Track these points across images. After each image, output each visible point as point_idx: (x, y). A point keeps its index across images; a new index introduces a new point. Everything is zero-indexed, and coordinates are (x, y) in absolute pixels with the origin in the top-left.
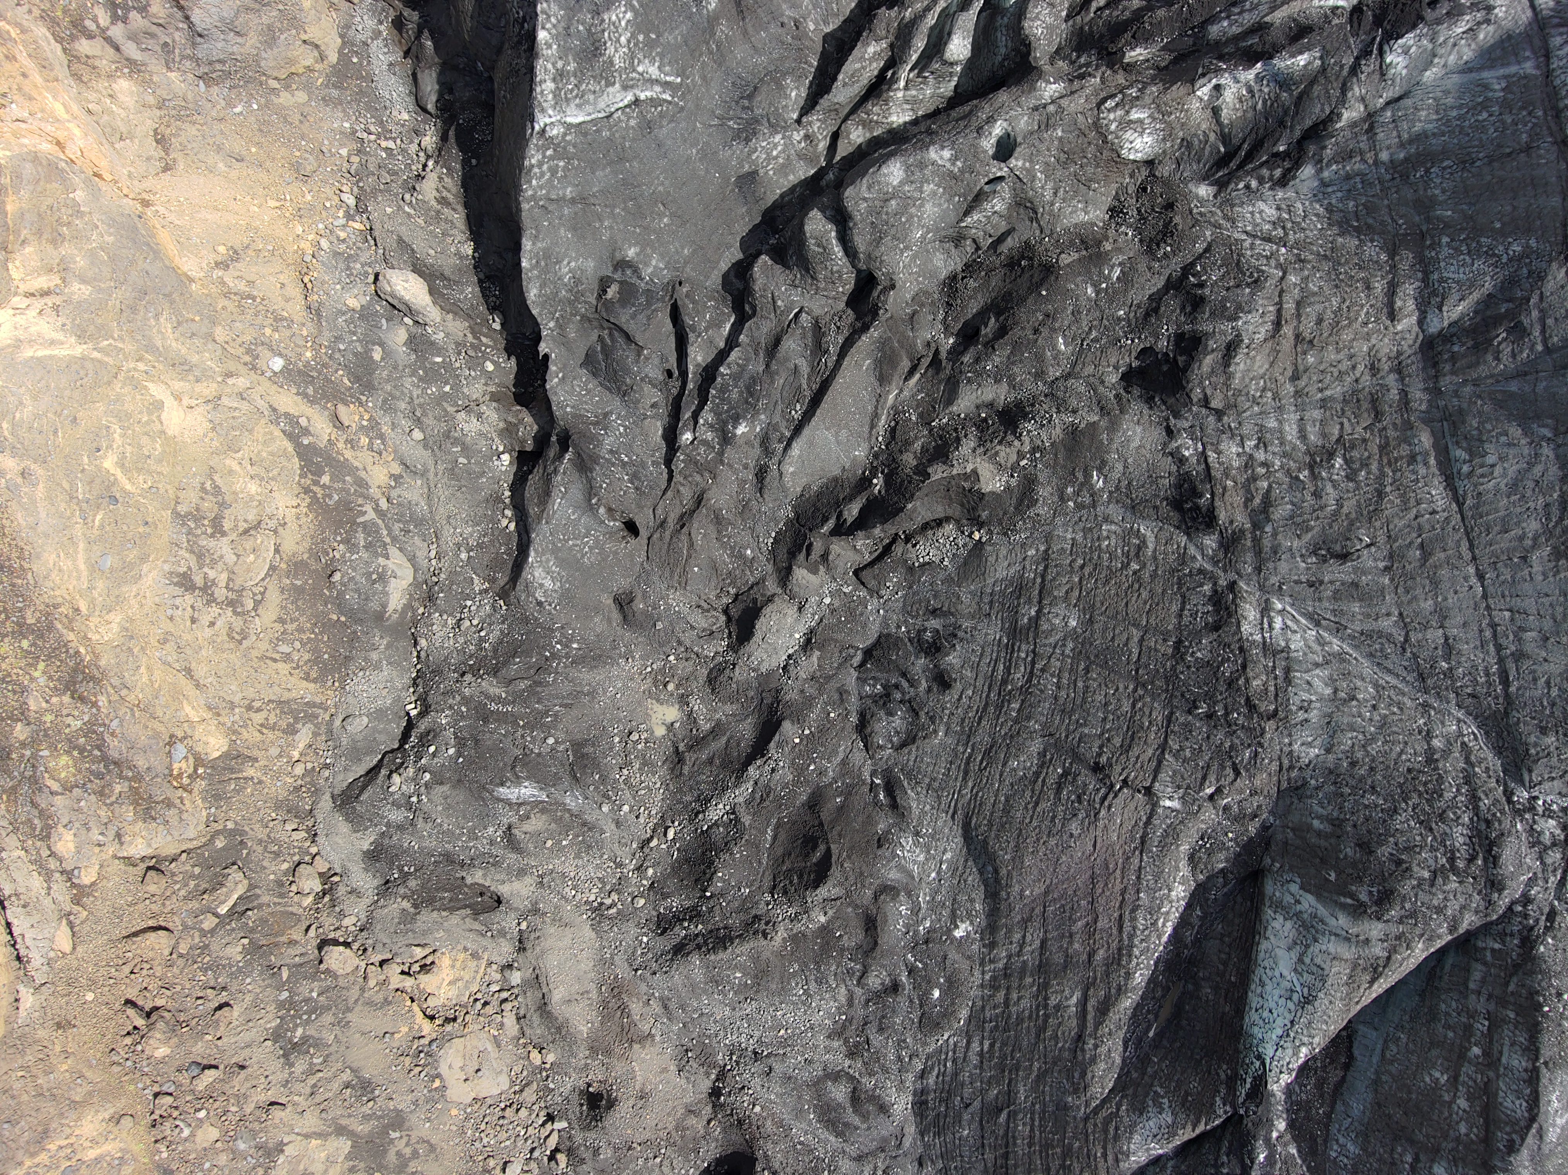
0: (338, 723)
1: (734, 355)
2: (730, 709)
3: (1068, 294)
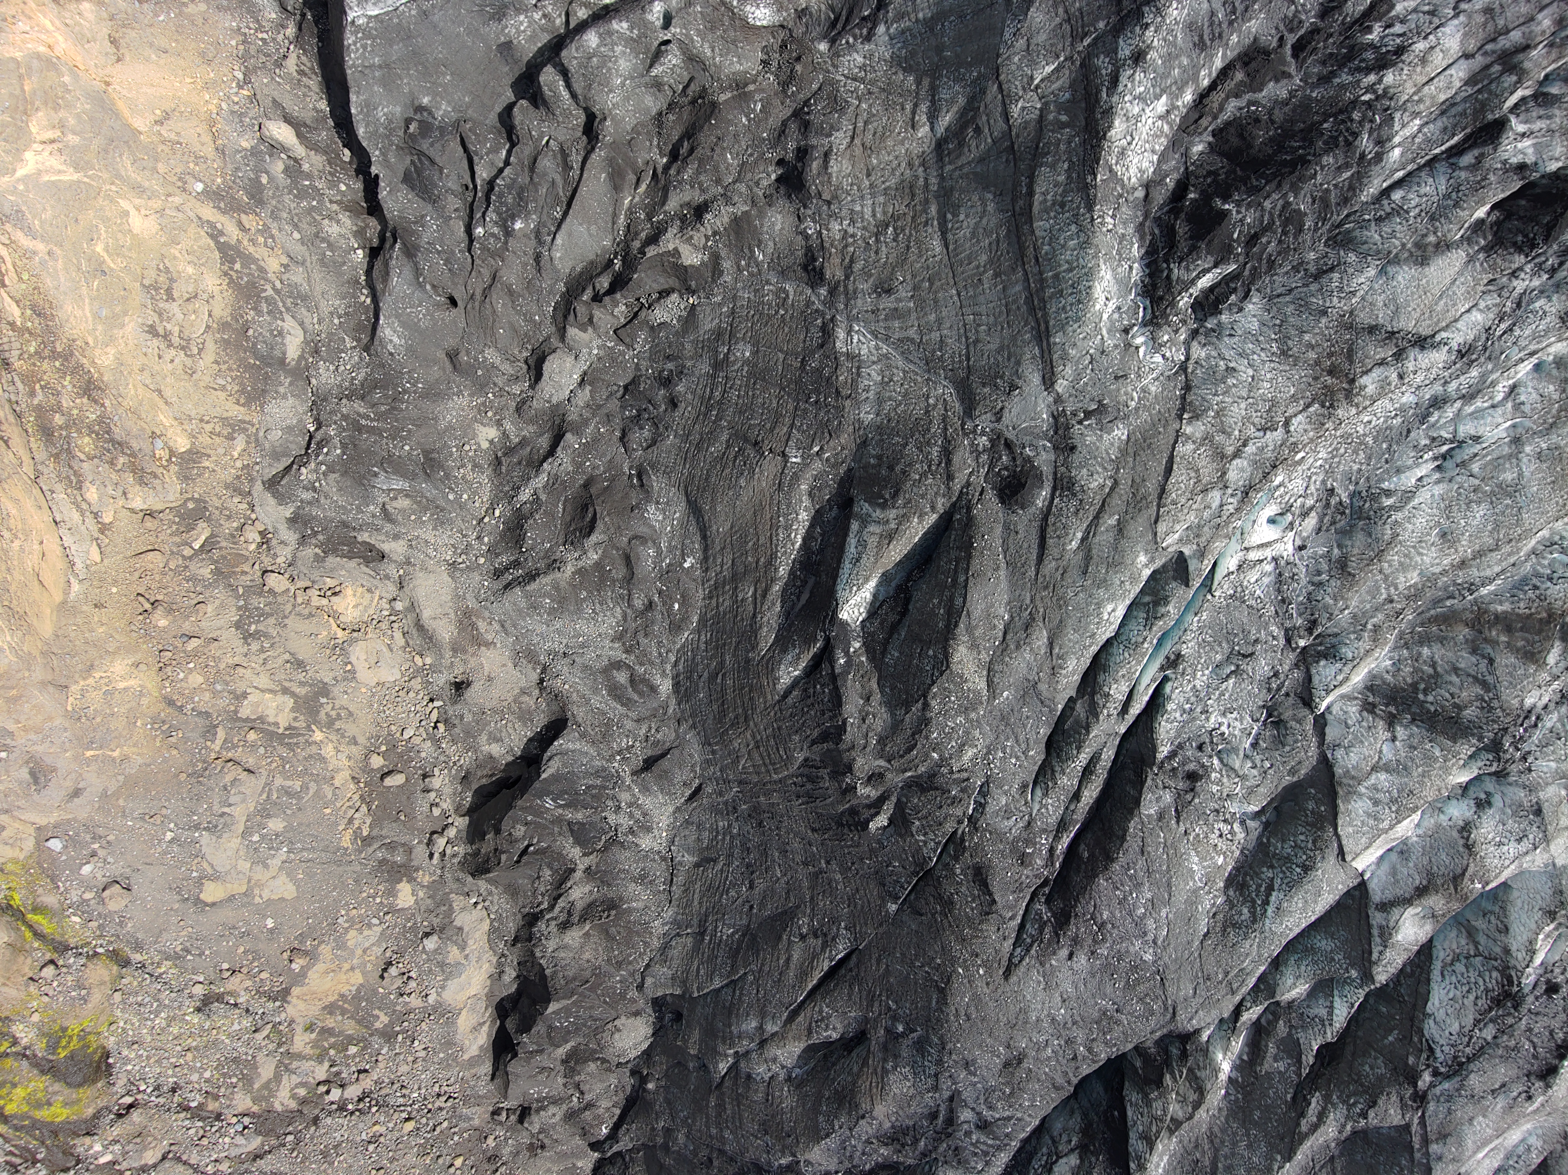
0: (261, 434)
1: (507, 171)
2: (532, 429)
3: (729, 122)
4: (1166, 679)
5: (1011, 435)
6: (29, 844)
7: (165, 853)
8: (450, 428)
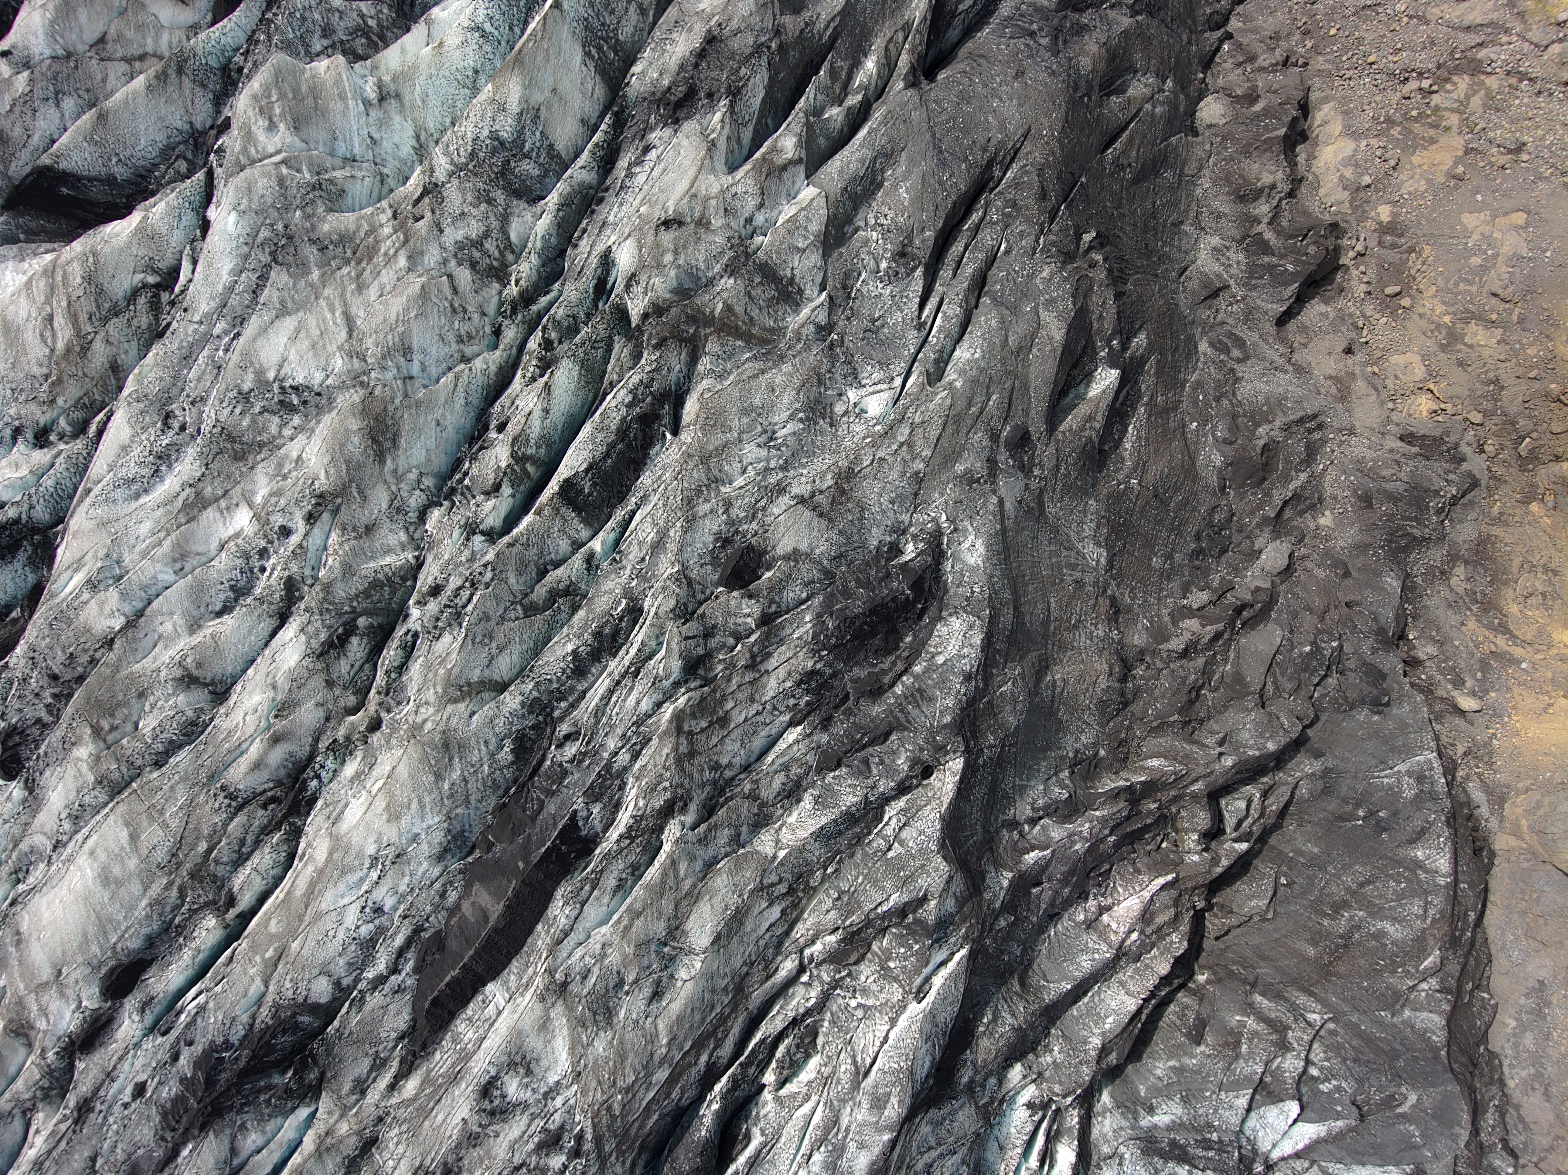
0: (1480, 517)
1: (1316, 681)
2: (1296, 522)
3: (1169, 703)
4: (920, 317)
5: (1020, 474)
7: (1551, 243)
8: (1351, 524)
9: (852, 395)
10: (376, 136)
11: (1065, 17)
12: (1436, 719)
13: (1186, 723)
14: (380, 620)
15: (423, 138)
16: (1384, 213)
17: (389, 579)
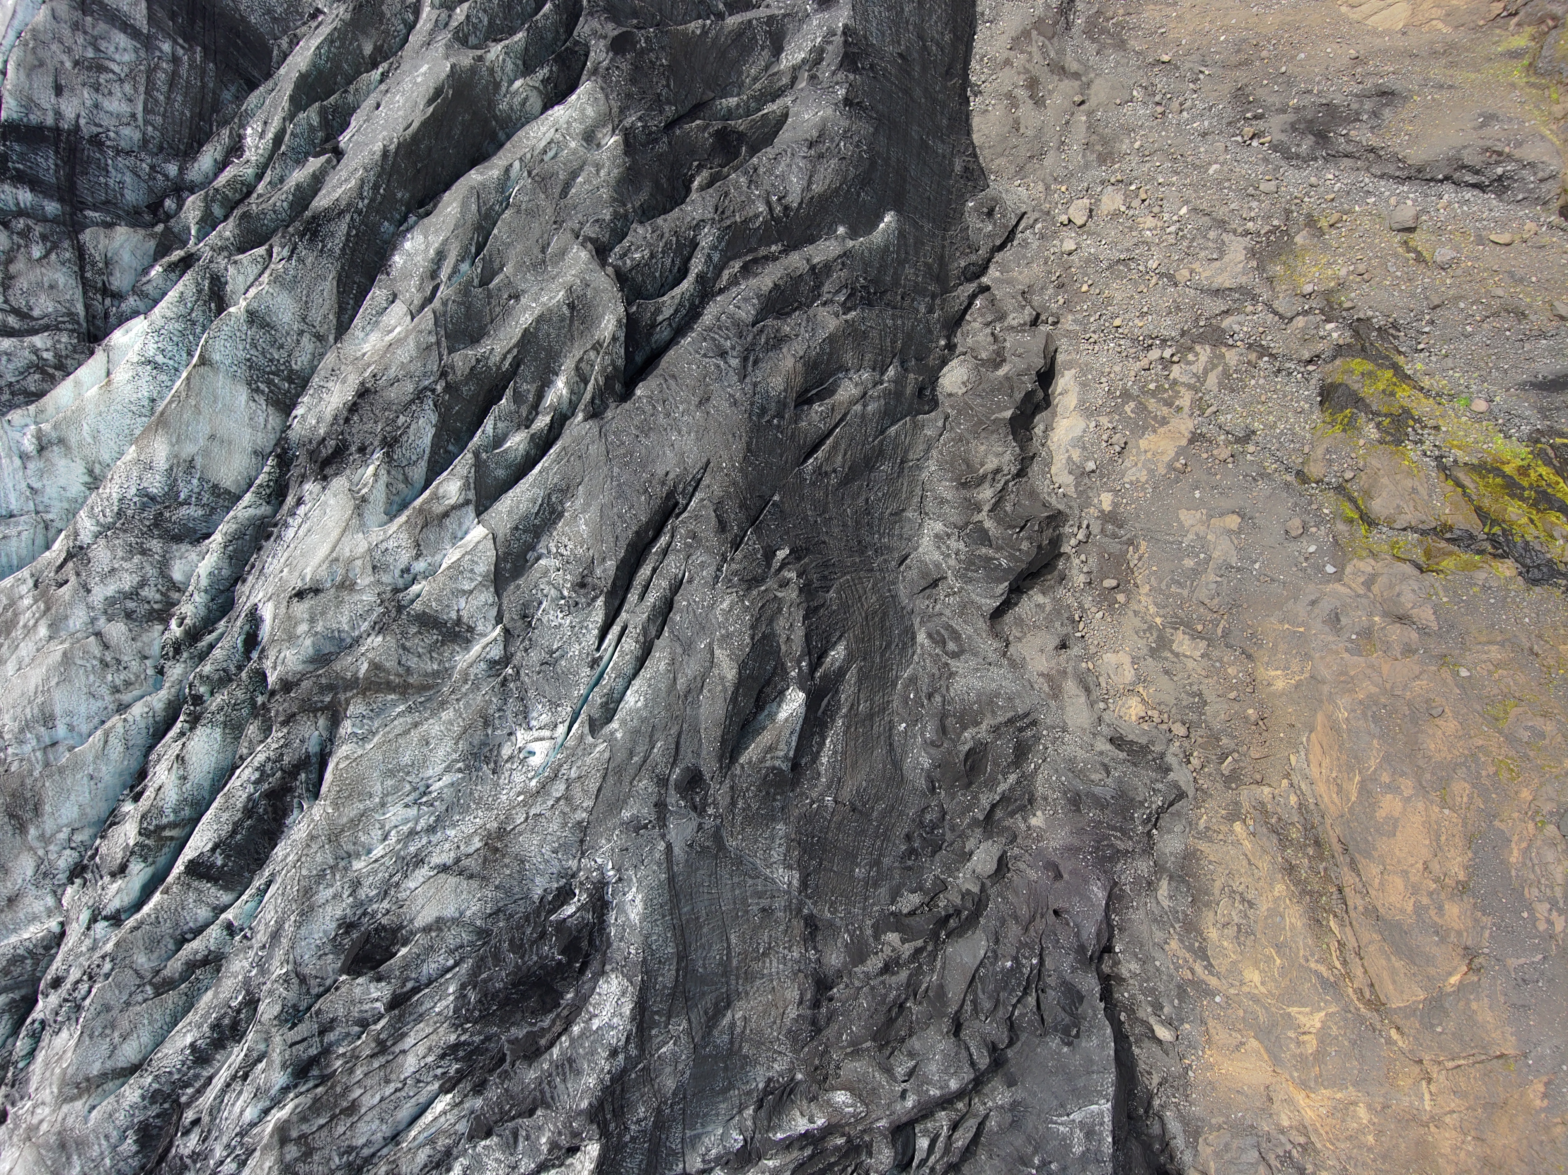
0: (1187, 829)
1: (1014, 1001)
2: (1006, 823)
3: (864, 1027)
4: (598, 649)
5: (693, 815)
6: (1349, 569)
7: (1261, 554)
8: (1062, 827)
9: (521, 736)
10: (35, 486)
11: (762, 331)
12: (1136, 1042)
13: (881, 1048)
14: (23, 992)
15: (97, 471)
16: (1106, 501)
17: (30, 952)
